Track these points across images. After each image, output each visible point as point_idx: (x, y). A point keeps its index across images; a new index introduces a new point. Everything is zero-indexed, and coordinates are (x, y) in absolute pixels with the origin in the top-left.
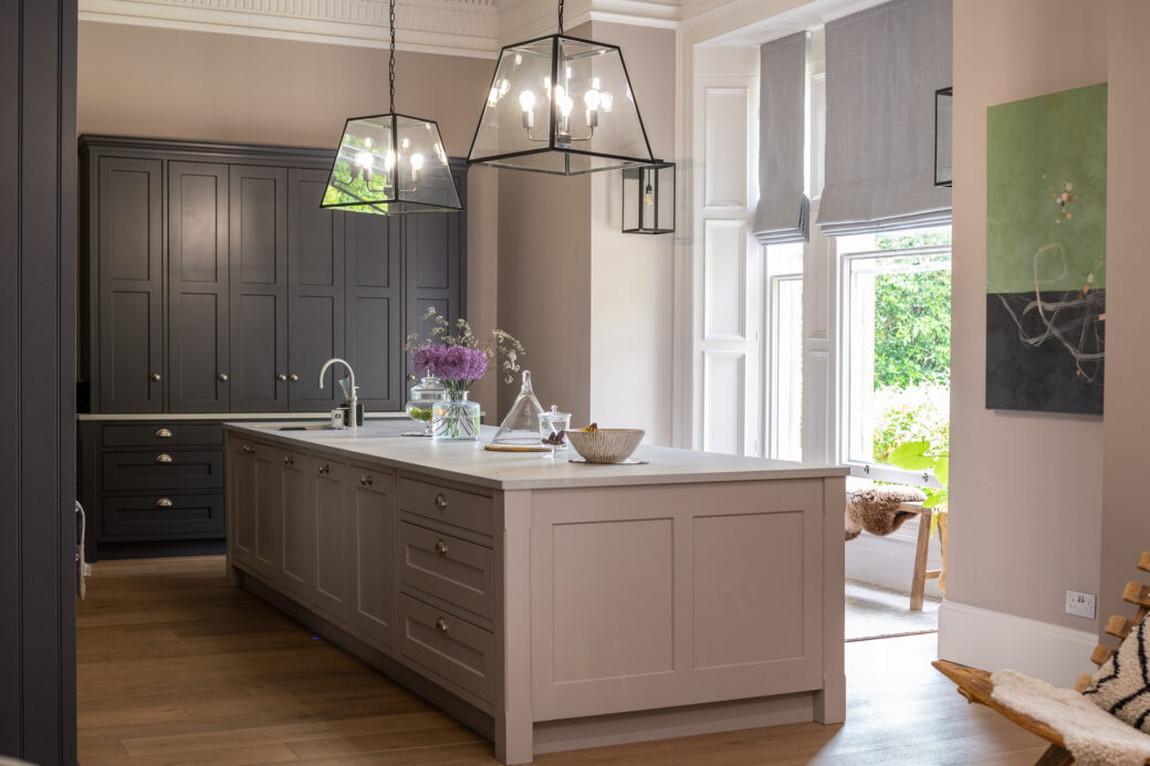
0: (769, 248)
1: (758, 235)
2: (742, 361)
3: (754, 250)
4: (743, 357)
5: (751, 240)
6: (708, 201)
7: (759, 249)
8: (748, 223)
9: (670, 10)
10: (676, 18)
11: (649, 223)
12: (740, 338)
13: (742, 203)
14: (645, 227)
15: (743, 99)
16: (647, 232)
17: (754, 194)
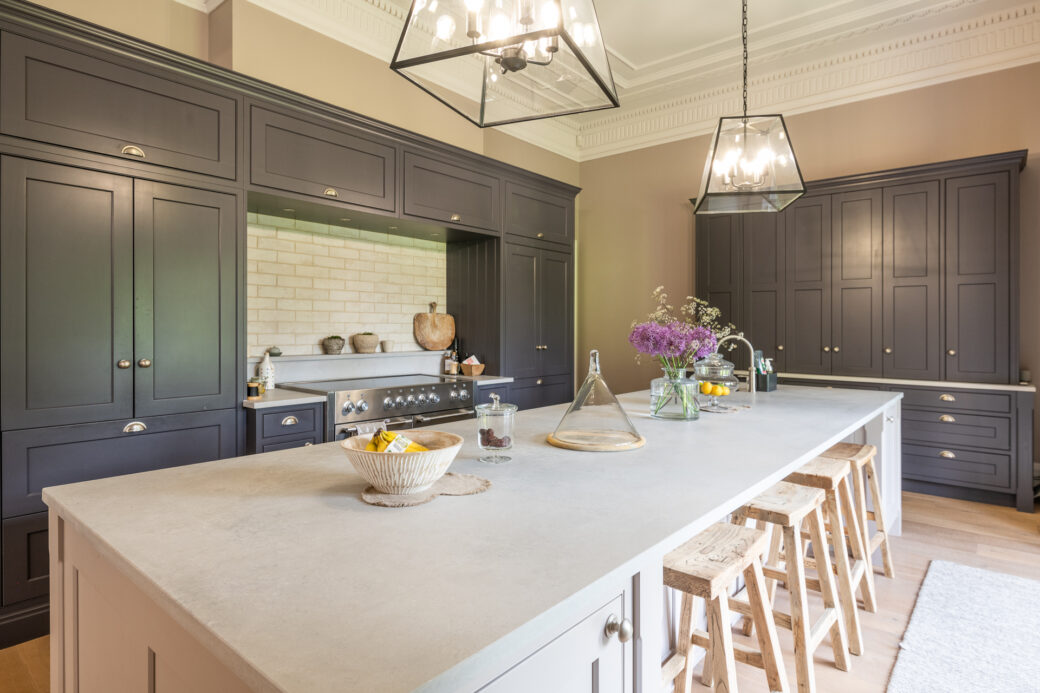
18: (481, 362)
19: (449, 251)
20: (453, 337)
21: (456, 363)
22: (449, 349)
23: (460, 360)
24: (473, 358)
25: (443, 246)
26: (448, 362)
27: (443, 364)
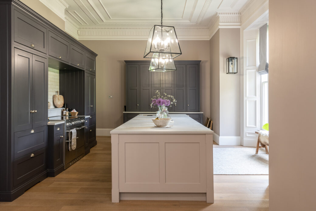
0: (262, 75)
1: (259, 73)
2: (256, 102)
3: (258, 76)
4: (256, 101)
5: (257, 73)
6: (247, 66)
7: (259, 76)
8: (257, 70)
9: (239, 24)
10: (240, 25)
11: (231, 71)
12: (255, 96)
13: (255, 66)
14: (230, 72)
15: (255, 42)
16: (230, 73)
17: (258, 63)
18: (77, 111)
19: (60, 73)
20: (63, 103)
21: (68, 112)
22: (63, 107)
23: (70, 110)
24: (74, 110)
25: (58, 71)
26: (65, 112)
27: (62, 113)
